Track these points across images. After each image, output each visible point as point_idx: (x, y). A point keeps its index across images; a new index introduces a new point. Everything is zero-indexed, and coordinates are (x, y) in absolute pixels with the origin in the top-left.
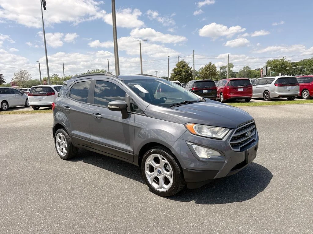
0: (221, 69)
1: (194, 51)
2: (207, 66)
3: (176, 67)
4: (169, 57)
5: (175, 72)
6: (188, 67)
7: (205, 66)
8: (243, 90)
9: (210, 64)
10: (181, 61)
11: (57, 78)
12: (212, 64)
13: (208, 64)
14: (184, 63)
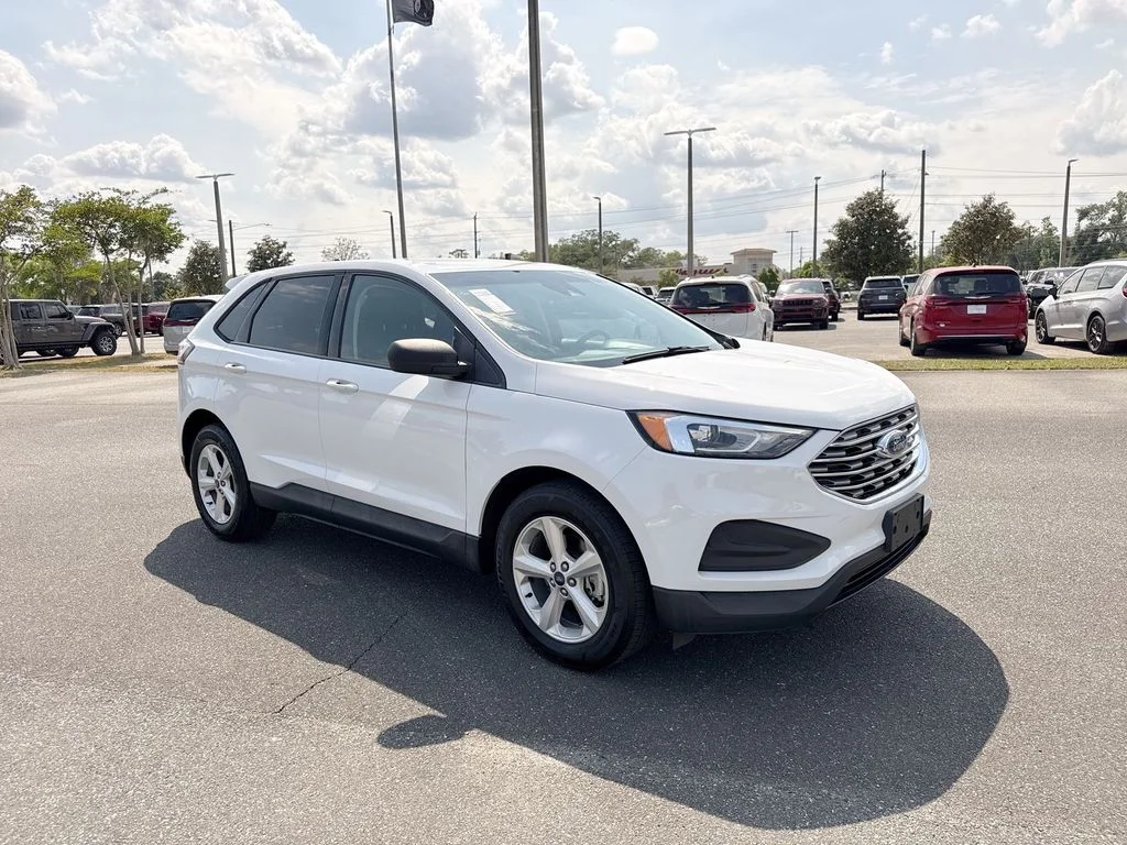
0: (1080, 219)
1: (924, 153)
2: (972, 210)
3: (846, 216)
4: (817, 178)
5: (841, 236)
6: (895, 217)
7: (965, 212)
8: (984, 312)
9: (989, 200)
13: (979, 201)
14: (879, 201)
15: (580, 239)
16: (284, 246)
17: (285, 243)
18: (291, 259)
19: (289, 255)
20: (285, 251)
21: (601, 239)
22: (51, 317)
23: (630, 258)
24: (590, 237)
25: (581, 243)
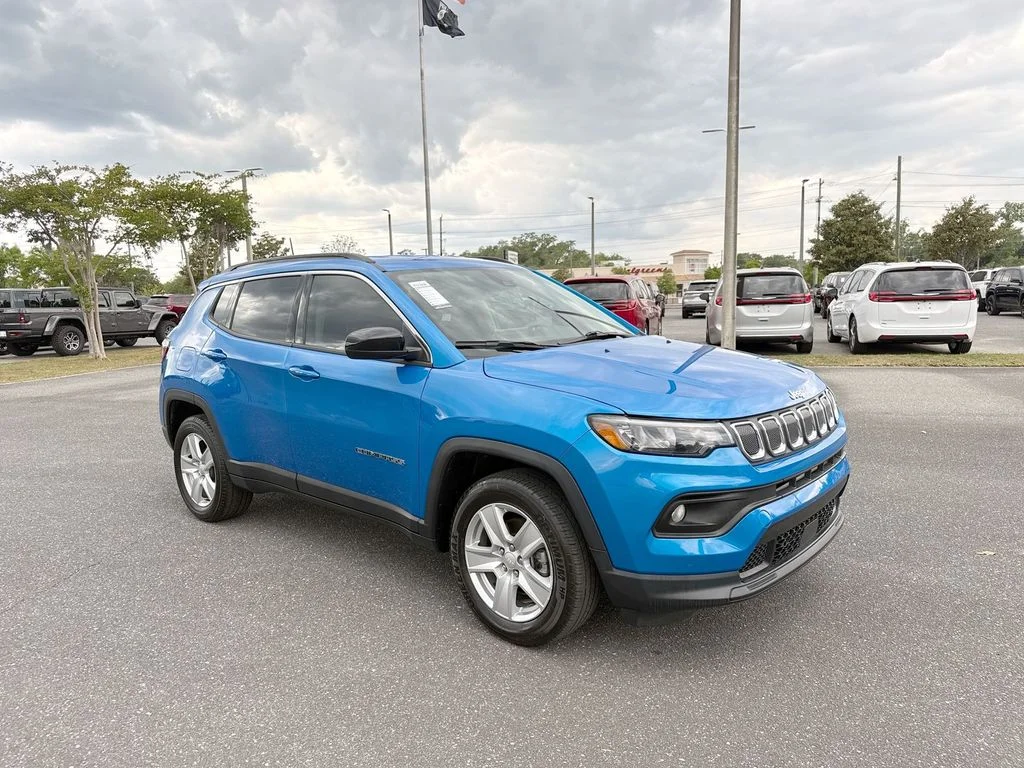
1: (900, 158)
2: (953, 211)
6: (879, 217)
7: (946, 213)
9: (969, 204)
10: (853, 196)
12: (976, 205)
13: (960, 204)
14: (864, 202)
15: (520, 241)
16: (282, 242)
17: (283, 239)
20: (283, 247)
21: (539, 240)
22: (119, 306)
23: (566, 258)
24: (529, 240)
25: (520, 245)
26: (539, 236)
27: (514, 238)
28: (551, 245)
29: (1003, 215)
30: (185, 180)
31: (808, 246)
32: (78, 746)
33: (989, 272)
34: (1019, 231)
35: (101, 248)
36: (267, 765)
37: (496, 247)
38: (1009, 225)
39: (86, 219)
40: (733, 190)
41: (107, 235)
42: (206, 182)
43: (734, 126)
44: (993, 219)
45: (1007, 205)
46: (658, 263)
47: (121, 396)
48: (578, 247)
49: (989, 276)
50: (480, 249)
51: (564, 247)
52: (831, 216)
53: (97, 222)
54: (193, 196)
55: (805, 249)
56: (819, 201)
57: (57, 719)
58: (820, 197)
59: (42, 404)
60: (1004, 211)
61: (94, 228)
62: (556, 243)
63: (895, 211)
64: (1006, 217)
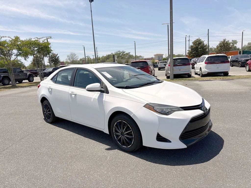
1: (208, 29)
2: (221, 42)
4: (186, 36)
5: (191, 49)
6: (204, 44)
7: (219, 43)
10: (197, 39)
11: (89, 59)
12: (226, 41)
13: (223, 40)
14: (200, 41)
15: (117, 53)
17: (57, 54)
18: (59, 58)
19: (58, 57)
20: (57, 56)
21: (121, 53)
22: (18, 72)
23: (128, 57)
24: (119, 52)
25: (117, 54)
26: (121, 51)
27: (115, 52)
28: (124, 54)
29: (232, 43)
30: (33, 40)
31: (187, 52)
32: (39, 176)
33: (231, 56)
34: (236, 46)
35: (13, 58)
36: (86, 177)
37: (110, 55)
38: (233, 45)
39: (9, 51)
40: (172, 38)
41: (15, 54)
42: (39, 40)
43: (172, 22)
44: (230, 44)
45: (232, 41)
46: (151, 57)
47: (23, 95)
48: (131, 54)
49: (230, 58)
50: (107, 55)
51: (127, 54)
52: (192, 44)
53: (12, 51)
54: (35, 44)
55: (186, 53)
56: (189, 41)
57: (31, 170)
58: (189, 40)
59: (3, 98)
60: (232, 42)
61: (11, 53)
62: (125, 53)
63: (208, 42)
64: (233, 43)
